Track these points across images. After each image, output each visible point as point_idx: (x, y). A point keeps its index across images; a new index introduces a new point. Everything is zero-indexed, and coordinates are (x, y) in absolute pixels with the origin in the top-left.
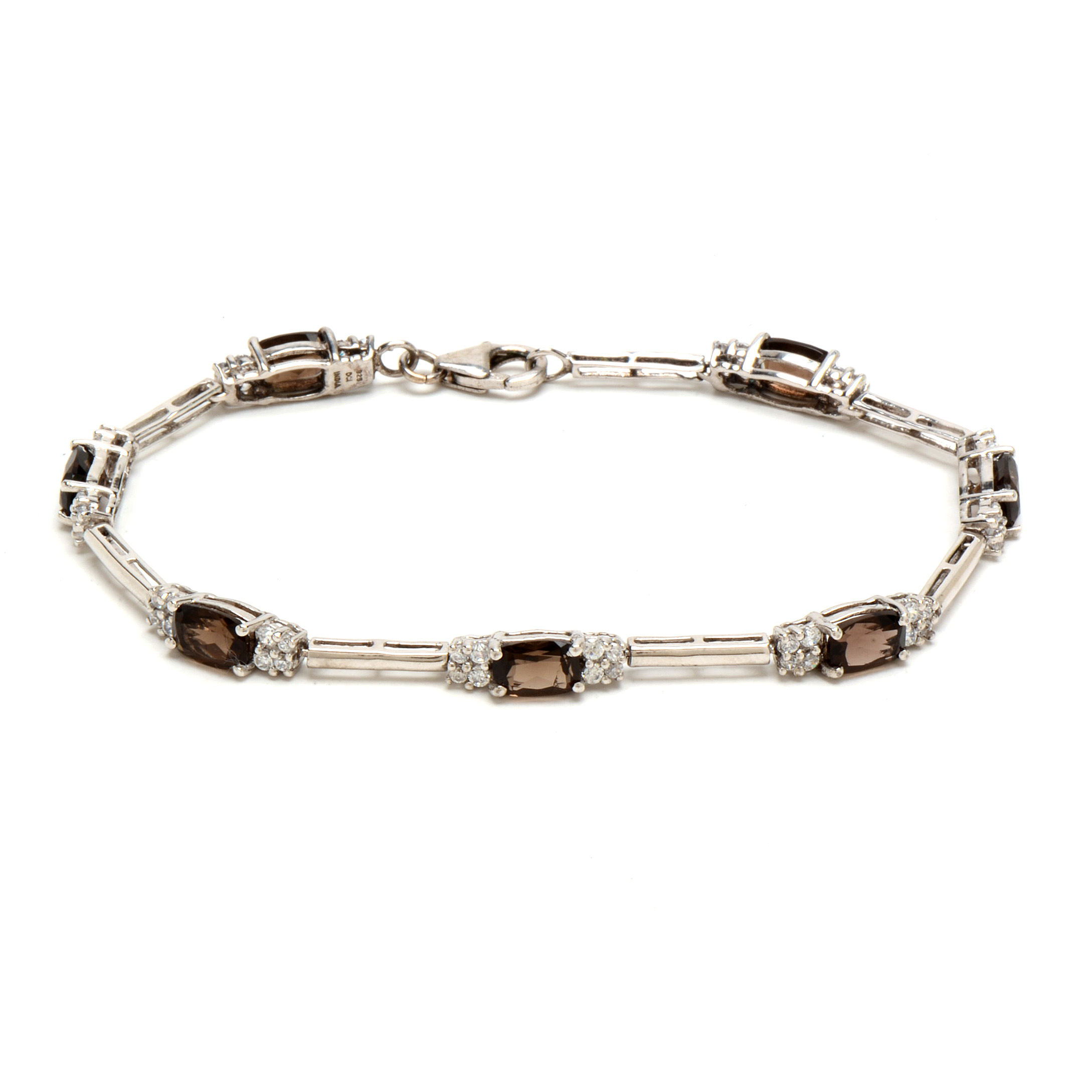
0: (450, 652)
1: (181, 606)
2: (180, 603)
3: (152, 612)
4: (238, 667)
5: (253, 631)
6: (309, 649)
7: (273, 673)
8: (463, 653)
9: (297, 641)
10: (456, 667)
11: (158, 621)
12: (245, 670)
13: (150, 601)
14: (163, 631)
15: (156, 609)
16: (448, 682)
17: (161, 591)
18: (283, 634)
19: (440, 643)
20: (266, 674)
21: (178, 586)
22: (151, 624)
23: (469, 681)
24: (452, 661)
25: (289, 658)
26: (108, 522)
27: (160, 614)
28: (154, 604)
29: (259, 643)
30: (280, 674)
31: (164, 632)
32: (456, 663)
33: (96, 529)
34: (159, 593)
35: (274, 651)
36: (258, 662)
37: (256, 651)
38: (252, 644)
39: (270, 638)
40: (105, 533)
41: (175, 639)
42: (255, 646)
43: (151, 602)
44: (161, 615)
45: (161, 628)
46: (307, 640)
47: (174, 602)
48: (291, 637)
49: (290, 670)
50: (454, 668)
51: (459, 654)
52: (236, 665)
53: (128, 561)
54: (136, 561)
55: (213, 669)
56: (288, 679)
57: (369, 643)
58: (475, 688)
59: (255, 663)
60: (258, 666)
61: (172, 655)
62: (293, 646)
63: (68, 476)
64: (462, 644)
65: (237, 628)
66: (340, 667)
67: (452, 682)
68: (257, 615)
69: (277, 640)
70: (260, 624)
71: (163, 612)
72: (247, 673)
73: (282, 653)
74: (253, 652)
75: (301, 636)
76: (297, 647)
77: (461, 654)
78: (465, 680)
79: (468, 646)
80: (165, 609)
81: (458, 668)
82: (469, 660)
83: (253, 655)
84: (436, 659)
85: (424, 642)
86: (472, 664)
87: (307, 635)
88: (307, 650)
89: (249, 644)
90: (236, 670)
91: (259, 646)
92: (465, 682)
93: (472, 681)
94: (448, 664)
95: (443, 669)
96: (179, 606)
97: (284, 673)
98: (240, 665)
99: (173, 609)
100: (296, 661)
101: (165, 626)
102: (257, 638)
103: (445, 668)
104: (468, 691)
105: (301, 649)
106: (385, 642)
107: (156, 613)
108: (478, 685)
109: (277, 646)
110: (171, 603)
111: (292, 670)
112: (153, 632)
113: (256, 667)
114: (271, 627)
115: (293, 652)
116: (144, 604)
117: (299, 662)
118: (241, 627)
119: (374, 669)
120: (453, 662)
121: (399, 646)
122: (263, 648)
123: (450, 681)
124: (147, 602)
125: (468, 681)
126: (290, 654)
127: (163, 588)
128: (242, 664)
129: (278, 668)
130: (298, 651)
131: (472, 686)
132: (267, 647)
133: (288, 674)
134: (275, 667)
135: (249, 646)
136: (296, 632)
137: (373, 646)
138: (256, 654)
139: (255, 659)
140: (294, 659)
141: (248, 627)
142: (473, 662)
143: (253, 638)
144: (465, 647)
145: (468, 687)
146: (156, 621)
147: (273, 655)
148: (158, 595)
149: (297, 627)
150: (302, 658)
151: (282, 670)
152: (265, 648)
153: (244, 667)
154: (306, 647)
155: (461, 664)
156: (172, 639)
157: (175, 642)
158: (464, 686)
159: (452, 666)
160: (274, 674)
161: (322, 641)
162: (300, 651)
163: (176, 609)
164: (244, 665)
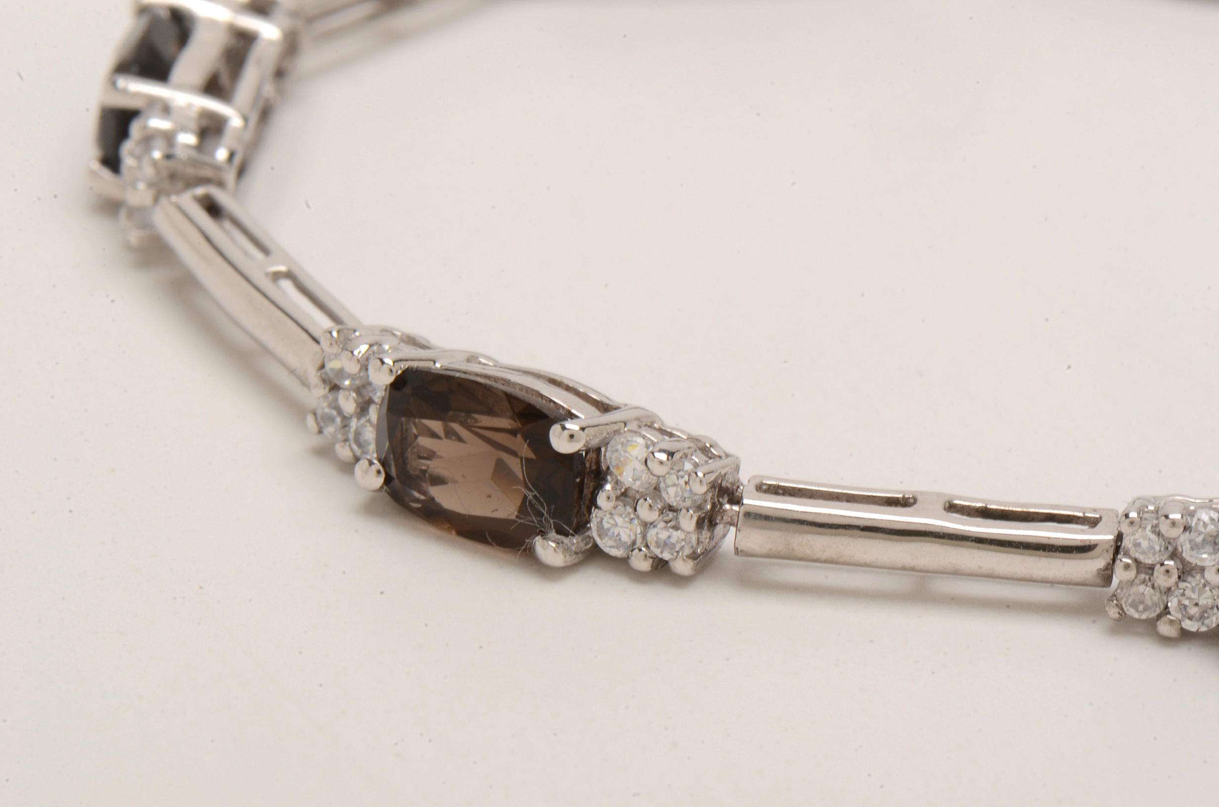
0: (1125, 529)
1: (407, 372)
2: (404, 366)
3: (325, 397)
4: (549, 539)
5: (595, 442)
6: (745, 501)
7: (641, 564)
8: (1159, 534)
9: (712, 477)
10: (1138, 572)
11: (338, 420)
12: (566, 550)
13: (323, 367)
14: (350, 446)
15: (335, 388)
16: (1113, 613)
17: (350, 340)
18: (677, 456)
19: (1095, 511)
20: (621, 564)
21: (399, 334)
22: (320, 432)
23: (1169, 613)
24: (1127, 554)
25: (688, 522)
26: (221, 184)
27: (347, 398)
28: (331, 376)
29: (609, 477)
30: (661, 568)
31: (352, 450)
32: (1136, 561)
33: (188, 200)
34: (345, 342)
35: (649, 501)
36: (602, 532)
37: (601, 500)
38: (589, 484)
39: (640, 467)
40: (213, 209)
41: (384, 463)
42: (599, 486)
43: (323, 371)
44: (348, 404)
45: (346, 440)
46: (737, 484)
47: (389, 361)
48: (696, 465)
49: (688, 557)
50: (1132, 574)
51: (1145, 537)
52: (543, 534)
53: (267, 274)
54: (289, 275)
55: (480, 547)
56: (680, 581)
57: (904, 498)
58: (1185, 636)
59: (595, 534)
60: (605, 545)
61: (370, 509)
62: (701, 489)
63: (124, 68)
64: (1157, 511)
65: (555, 430)
66: (824, 556)
67: (1122, 613)
68: (604, 407)
69: (658, 470)
70: (616, 427)
71: (354, 395)
72: (571, 559)
73: (671, 509)
74: (593, 503)
75: (723, 468)
76: (710, 495)
77: (1153, 537)
78: (1158, 611)
79: (1176, 516)
80: (362, 389)
81: (1142, 576)
82: (1174, 555)
83: (590, 513)
84: (1084, 549)
85: (1053, 507)
86: (1180, 566)
87: (737, 469)
88: (736, 508)
89: (582, 482)
90: (543, 546)
91: (608, 487)
92: (1159, 617)
93: (1175, 615)
94: (1118, 562)
95: (1099, 581)
96: (400, 372)
97: (671, 564)
98: (553, 534)
99: (381, 379)
100: (706, 534)
101: (358, 434)
102: (604, 467)
103: (1106, 576)
104: (1166, 641)
105: (721, 505)
106: (947, 498)
107: (336, 400)
108: (1190, 626)
109: (657, 488)
110: (379, 362)
111: (694, 556)
112: (324, 452)
113: (595, 546)
114: (644, 437)
115: (699, 508)
116: (304, 383)
117: (712, 538)
118: (564, 428)
119: (913, 569)
120: (1130, 558)
121: (986, 513)
122: (619, 493)
123: (1117, 610)
124: (313, 377)
125: (1166, 610)
126: (691, 512)
127: (357, 334)
128: (560, 531)
129: (657, 552)
130: (714, 506)
131: (1177, 626)
132: (631, 493)
133: (682, 567)
134: (647, 546)
135: (581, 487)
136: (712, 457)
137: (915, 506)
138: (597, 507)
139: (593, 525)
140: (700, 525)
141: (583, 429)
142: (1183, 561)
143: (594, 467)
144: (1167, 517)
145: (1164, 628)
146: (332, 420)
147: (645, 512)
148: (344, 349)
149: (711, 446)
150: (719, 529)
151: (666, 556)
152: (624, 494)
153: (566, 540)
154: (736, 500)
155: (1152, 568)
156: (375, 461)
157: (382, 469)
158: (1155, 626)
159: (1127, 567)
160: (645, 566)
161: (779, 487)
162: (716, 508)
163: (391, 379)
164: (566, 534)
